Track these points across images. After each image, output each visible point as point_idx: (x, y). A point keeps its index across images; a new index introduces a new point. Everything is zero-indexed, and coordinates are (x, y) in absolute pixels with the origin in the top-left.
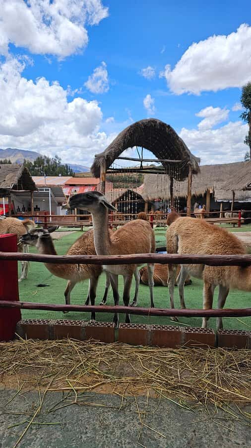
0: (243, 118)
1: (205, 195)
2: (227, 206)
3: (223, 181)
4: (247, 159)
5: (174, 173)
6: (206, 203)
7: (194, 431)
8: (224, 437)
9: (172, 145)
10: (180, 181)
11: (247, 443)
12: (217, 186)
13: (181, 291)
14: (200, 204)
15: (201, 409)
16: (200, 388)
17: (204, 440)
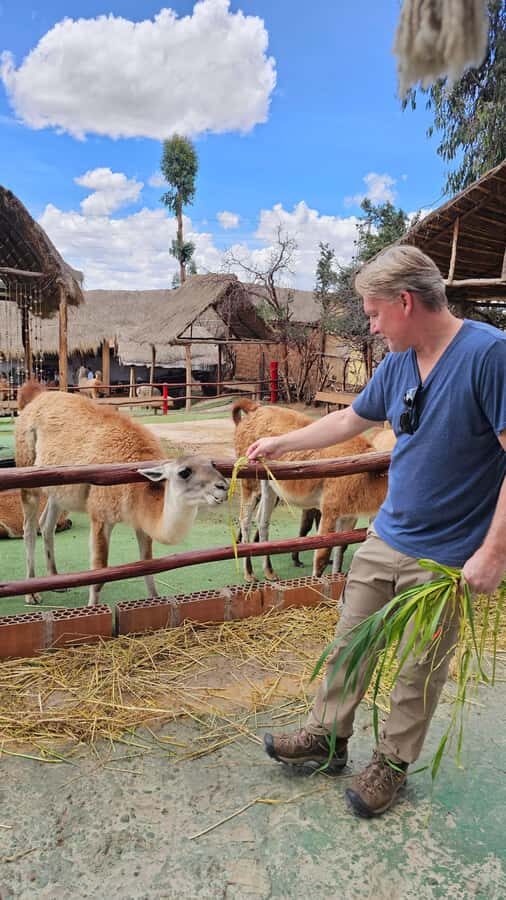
0: (167, 203)
1: (100, 351)
2: (142, 373)
3: (132, 323)
4: (177, 285)
5: (29, 300)
6: (102, 366)
7: (70, 797)
8: (125, 789)
9: (21, 238)
10: (43, 317)
11: (164, 785)
12: (122, 333)
13: (49, 542)
14: (90, 369)
15: (84, 755)
16: (83, 717)
17: (88, 807)
